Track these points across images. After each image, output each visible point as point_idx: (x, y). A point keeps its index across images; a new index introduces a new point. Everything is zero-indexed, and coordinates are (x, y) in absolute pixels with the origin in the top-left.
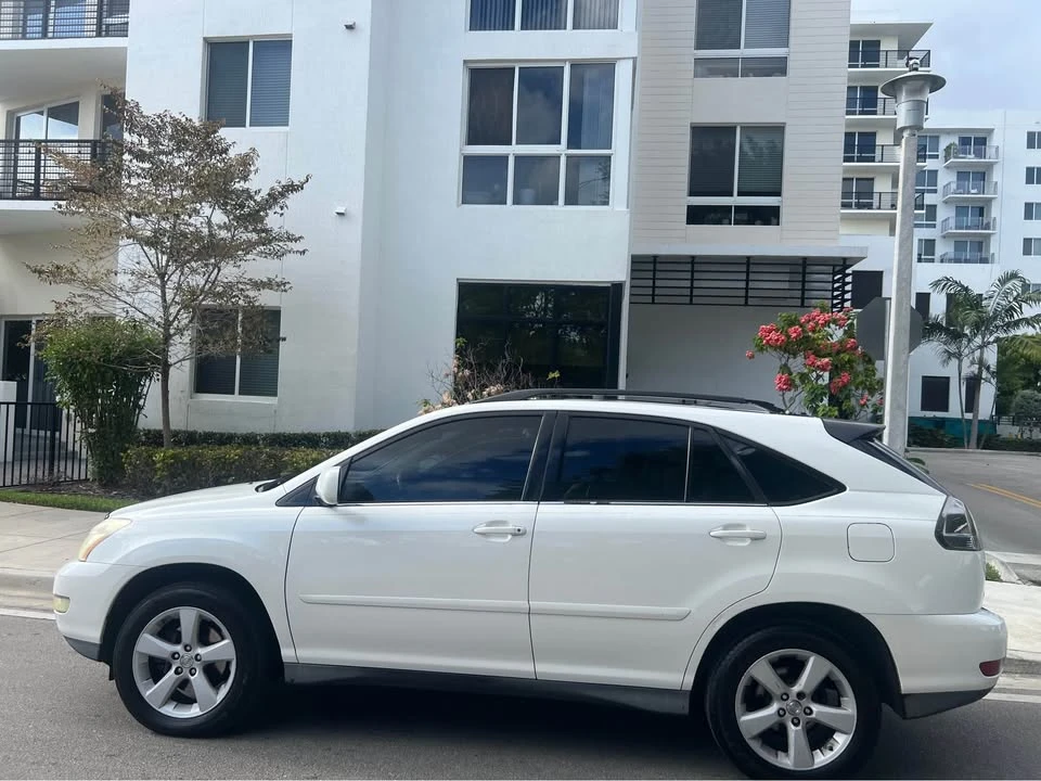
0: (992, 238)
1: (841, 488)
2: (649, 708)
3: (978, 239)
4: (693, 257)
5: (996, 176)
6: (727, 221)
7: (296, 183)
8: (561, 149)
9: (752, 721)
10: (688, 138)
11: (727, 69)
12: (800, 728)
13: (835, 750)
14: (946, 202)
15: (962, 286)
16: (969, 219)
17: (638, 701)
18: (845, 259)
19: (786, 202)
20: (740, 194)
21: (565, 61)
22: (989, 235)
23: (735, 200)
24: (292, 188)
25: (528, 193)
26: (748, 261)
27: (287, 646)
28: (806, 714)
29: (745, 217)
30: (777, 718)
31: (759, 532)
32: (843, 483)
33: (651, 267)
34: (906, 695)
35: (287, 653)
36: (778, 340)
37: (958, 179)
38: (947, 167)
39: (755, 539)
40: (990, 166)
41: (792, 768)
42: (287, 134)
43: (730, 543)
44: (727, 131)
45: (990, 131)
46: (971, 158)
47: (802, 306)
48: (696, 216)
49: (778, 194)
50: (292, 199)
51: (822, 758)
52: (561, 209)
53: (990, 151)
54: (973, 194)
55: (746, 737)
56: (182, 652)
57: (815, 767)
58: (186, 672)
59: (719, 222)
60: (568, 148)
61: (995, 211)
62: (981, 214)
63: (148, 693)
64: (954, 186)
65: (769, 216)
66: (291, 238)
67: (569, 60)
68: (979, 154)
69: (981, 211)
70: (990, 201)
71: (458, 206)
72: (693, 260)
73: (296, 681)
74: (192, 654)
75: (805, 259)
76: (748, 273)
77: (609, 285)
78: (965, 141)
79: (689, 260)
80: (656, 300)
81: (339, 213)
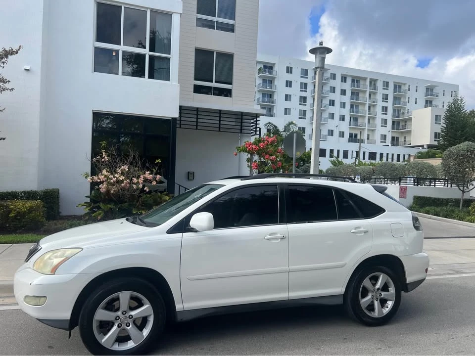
0: (274, 107)
1: (384, 211)
3: (270, 107)
4: (198, 108)
5: (276, 83)
6: (211, 93)
7: (14, 50)
8: (146, 51)
9: (364, 302)
10: (194, 54)
11: (210, 25)
13: (389, 308)
14: (259, 91)
15: (274, 126)
16: (266, 99)
18: (257, 114)
19: (234, 87)
20: (216, 82)
21: (148, 8)
22: (274, 106)
23: (213, 84)
24: (12, 53)
26: (220, 112)
27: (179, 303)
28: (380, 296)
29: (217, 92)
30: (371, 300)
34: (408, 284)
35: (179, 307)
36: (256, 149)
37: (263, 82)
38: (259, 77)
40: (274, 78)
41: (378, 317)
43: (357, 235)
44: (211, 53)
45: (274, 64)
46: (267, 74)
47: (241, 133)
48: (198, 89)
49: (231, 83)
52: (146, 80)
53: (274, 73)
54: (268, 89)
55: (363, 308)
56: (121, 316)
57: (383, 315)
58: (124, 326)
59: (207, 94)
60: (150, 51)
61: (275, 97)
62: (271, 97)
63: (103, 340)
64: (261, 85)
65: (227, 93)
67: (150, 9)
68: (271, 73)
69: (270, 96)
70: (274, 92)
71: (92, 72)
73: (184, 319)
74: (127, 315)
75: (242, 113)
76: (220, 117)
77: (171, 119)
78: (265, 67)
79: (196, 109)
80: (182, 127)
81: (25, 69)
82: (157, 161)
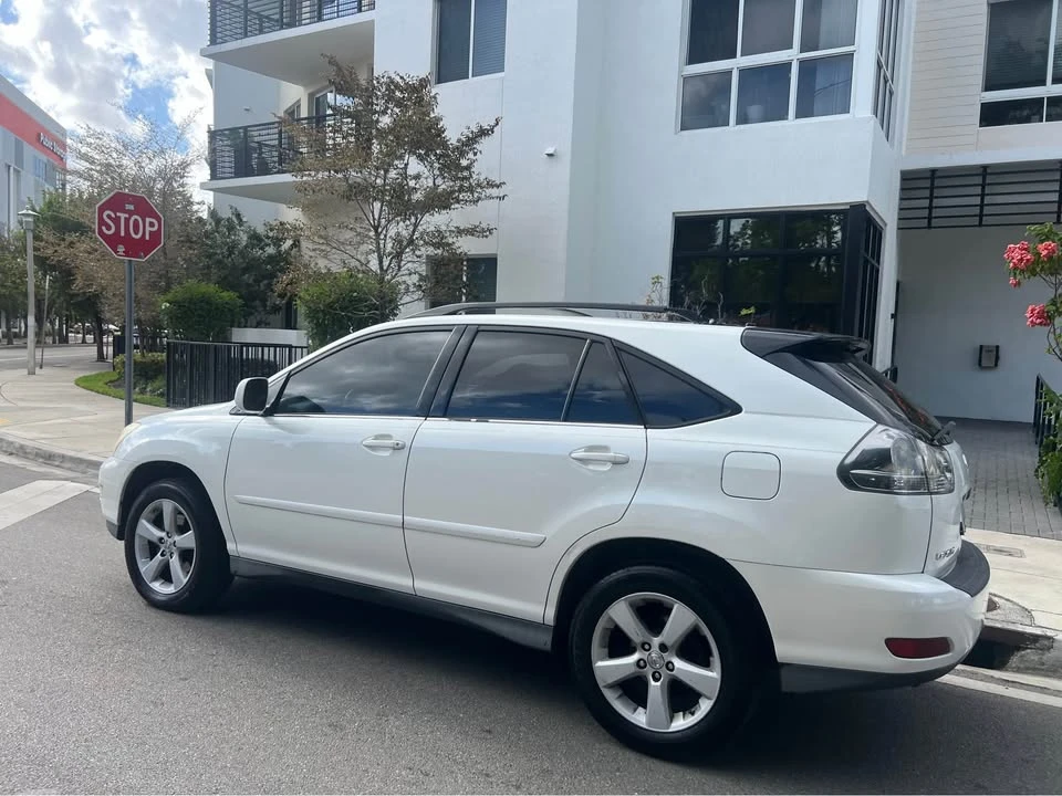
1: (736, 409)
2: (511, 637)
4: (986, 167)
6: (1037, 117)
7: (485, 126)
8: (793, 54)
9: (609, 668)
10: (983, 18)
12: (659, 683)
13: (696, 716)
17: (505, 630)
20: (1057, 82)
23: (1048, 90)
24: (483, 133)
25: (754, 110)
26: (1061, 167)
27: (230, 541)
28: (668, 669)
30: (634, 669)
31: (621, 456)
32: (740, 404)
33: (927, 183)
34: (783, 664)
35: (231, 547)
39: (616, 463)
41: (645, 726)
42: (503, 79)
43: (591, 467)
48: (993, 115)
50: (484, 144)
51: (681, 723)
52: (792, 124)
55: (601, 684)
56: (166, 538)
57: (670, 730)
58: (168, 556)
59: (1027, 120)
60: (801, 51)
63: (143, 569)
66: (491, 185)
71: (676, 134)
72: (984, 170)
73: (238, 573)
74: (172, 541)
76: (1060, 182)
79: (980, 171)
80: (933, 225)
81: (548, 155)
82: (744, 312)
